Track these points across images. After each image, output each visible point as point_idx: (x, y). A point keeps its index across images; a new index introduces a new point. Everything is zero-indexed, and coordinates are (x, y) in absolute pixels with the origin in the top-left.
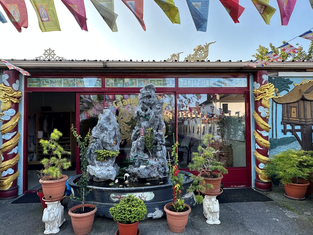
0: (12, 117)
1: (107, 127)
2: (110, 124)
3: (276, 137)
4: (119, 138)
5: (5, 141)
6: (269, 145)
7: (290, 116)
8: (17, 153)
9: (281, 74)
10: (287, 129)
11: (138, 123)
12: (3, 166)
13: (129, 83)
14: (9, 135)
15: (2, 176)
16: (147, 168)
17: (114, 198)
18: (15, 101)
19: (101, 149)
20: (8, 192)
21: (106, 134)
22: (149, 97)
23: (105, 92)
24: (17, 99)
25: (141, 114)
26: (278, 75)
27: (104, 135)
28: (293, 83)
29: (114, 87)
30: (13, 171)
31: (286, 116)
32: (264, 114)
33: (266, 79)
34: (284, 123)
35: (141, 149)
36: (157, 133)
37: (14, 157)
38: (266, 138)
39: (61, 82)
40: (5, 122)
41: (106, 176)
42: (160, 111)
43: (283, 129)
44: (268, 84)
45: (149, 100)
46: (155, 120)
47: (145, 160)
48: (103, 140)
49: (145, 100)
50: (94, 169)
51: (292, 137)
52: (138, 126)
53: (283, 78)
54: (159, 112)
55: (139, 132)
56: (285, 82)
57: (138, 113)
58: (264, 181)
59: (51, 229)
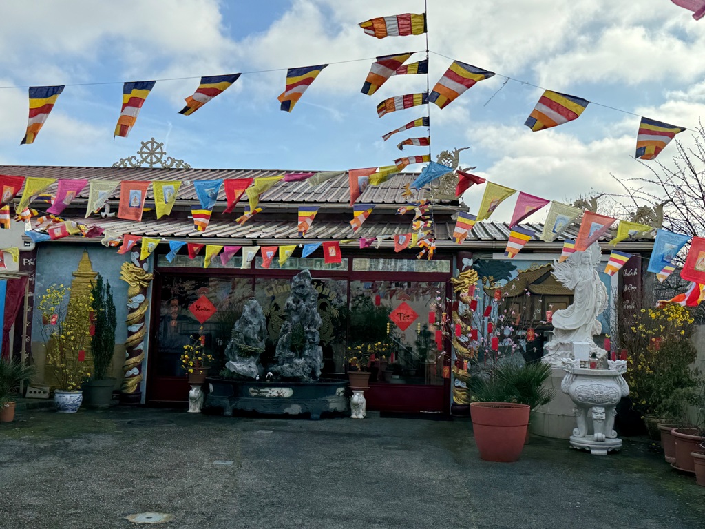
0: (141, 304)
1: (252, 320)
2: (255, 317)
4: (264, 335)
5: (131, 333)
8: (143, 350)
12: (128, 364)
14: (137, 327)
17: (253, 392)
18: (145, 285)
19: (244, 343)
20: (132, 396)
22: (303, 286)
23: (254, 275)
25: (291, 306)
26: (492, 258)
27: (248, 329)
28: (517, 269)
30: (138, 371)
33: (468, 264)
35: (287, 346)
36: (308, 329)
38: (464, 344)
40: (133, 310)
41: (247, 373)
44: (469, 271)
45: (302, 291)
47: (290, 359)
48: (246, 335)
49: (298, 291)
50: (234, 366)
53: (501, 261)
54: (313, 305)
55: (287, 327)
56: (504, 266)
57: (288, 305)
58: (458, 403)
59: (194, 408)
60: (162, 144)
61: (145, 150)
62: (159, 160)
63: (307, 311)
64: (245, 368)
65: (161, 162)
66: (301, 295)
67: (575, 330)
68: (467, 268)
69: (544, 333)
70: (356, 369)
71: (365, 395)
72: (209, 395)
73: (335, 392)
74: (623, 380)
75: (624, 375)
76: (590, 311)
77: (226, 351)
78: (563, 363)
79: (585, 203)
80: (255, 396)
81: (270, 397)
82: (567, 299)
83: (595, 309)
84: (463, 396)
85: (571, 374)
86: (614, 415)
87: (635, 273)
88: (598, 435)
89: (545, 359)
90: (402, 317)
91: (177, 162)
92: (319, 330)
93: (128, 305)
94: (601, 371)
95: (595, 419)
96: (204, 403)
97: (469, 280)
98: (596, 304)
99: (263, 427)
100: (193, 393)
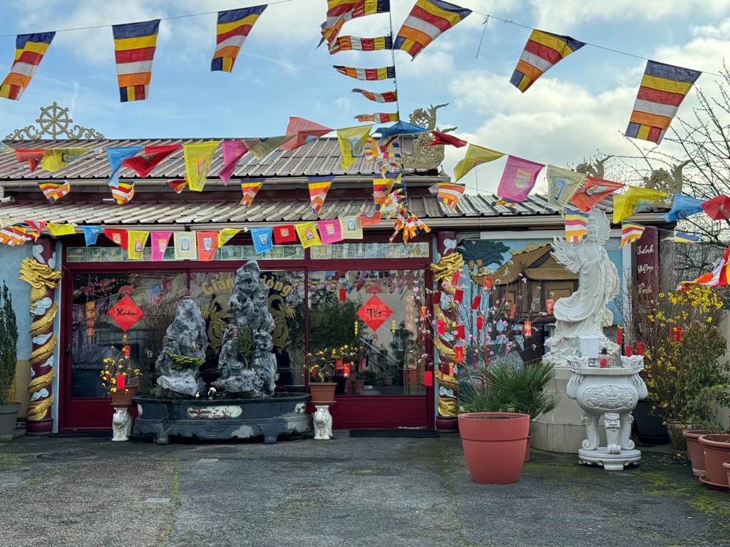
0: (47, 310)
1: (187, 324)
2: (192, 321)
4: (204, 341)
5: (36, 347)
8: (53, 366)
9: (485, 236)
12: (34, 385)
13: (229, 254)
14: (43, 338)
15: (33, 400)
16: (238, 380)
17: (192, 412)
18: (52, 285)
19: (178, 353)
20: (42, 424)
21: (186, 335)
22: (249, 281)
23: (189, 268)
24: (54, 283)
25: (236, 305)
26: (480, 238)
27: (183, 336)
28: (510, 250)
30: (48, 392)
33: (450, 247)
35: (233, 355)
36: (257, 333)
37: (49, 372)
39: (119, 252)
40: (38, 318)
41: (185, 390)
44: (452, 255)
45: (249, 286)
46: (255, 315)
47: (237, 370)
48: (181, 342)
49: (243, 286)
50: (168, 381)
53: (489, 242)
54: (263, 304)
55: (231, 332)
56: (494, 248)
57: (232, 304)
58: (444, 415)
59: (120, 436)
60: (67, 110)
61: (45, 117)
62: (64, 130)
63: (256, 310)
64: (182, 384)
65: (67, 132)
66: (247, 292)
67: (581, 321)
68: (450, 252)
69: (544, 327)
70: (319, 380)
71: (331, 411)
72: (138, 418)
73: (294, 409)
74: (640, 379)
75: (641, 374)
76: (598, 297)
77: (157, 363)
78: (569, 361)
79: (590, 167)
80: (195, 417)
81: (214, 418)
82: (571, 285)
83: (605, 295)
84: (450, 407)
85: (578, 374)
86: (631, 422)
87: (651, 250)
88: (613, 446)
89: (547, 358)
90: (373, 314)
91: (86, 132)
92: (272, 333)
93: (31, 311)
94: (614, 369)
95: (608, 428)
96: (132, 428)
97: (451, 265)
98: (605, 289)
99: (205, 454)
100: (119, 416)
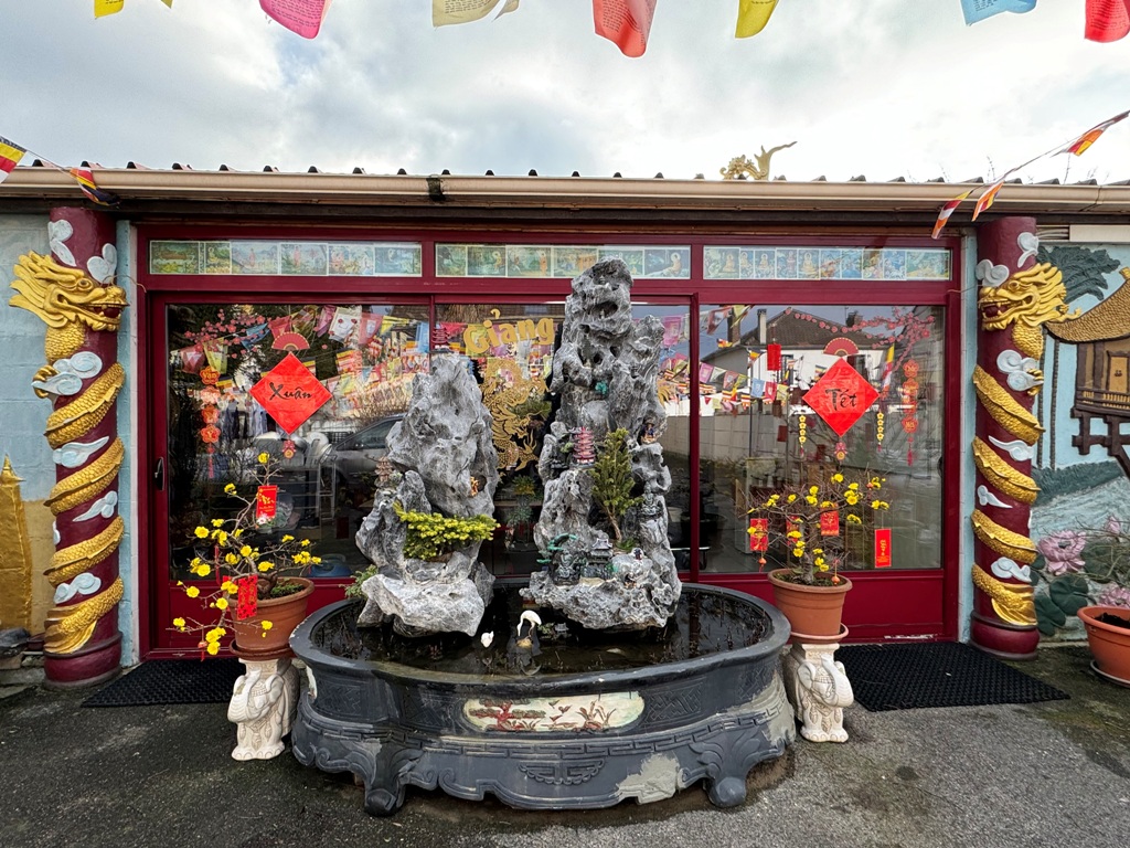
0: (87, 383)
1: (446, 422)
2: (457, 412)
3: (1052, 463)
4: (490, 467)
5: (63, 472)
6: (1035, 494)
7: (1103, 389)
8: (115, 515)
9: (1081, 234)
10: (1092, 433)
11: (565, 410)
12: (57, 566)
13: (524, 263)
14: (78, 450)
15: (57, 601)
16: (608, 589)
17: (479, 714)
18: (98, 321)
19: (425, 508)
20: (80, 660)
21: (443, 451)
22: (610, 306)
23: (434, 294)
24: (106, 315)
25: (576, 372)
26: (1068, 238)
27: (437, 454)
28: (1120, 268)
29: (467, 276)
30: (98, 580)
31: (1091, 388)
32: (1021, 380)
33: (1032, 249)
34: (1081, 412)
35: (582, 511)
36: (638, 448)
37: (101, 532)
38: (1024, 467)
39: (271, 255)
40: (62, 401)
41: (446, 620)
42: (650, 364)
43: (1077, 433)
44: (1038, 267)
45: (607, 322)
46: (633, 398)
47: (599, 558)
48: (429, 474)
49: (593, 322)
50: (395, 593)
51: (1107, 463)
52: (564, 419)
53: (1083, 248)
54: (647, 368)
55: (569, 444)
56: (1091, 261)
58: (1013, 623)
59: (257, 745)
64: (436, 602)
66: (605, 337)
68: (1032, 260)
77: (362, 537)
80: (490, 729)
81: (555, 735)
90: (838, 400)
93: (37, 384)
